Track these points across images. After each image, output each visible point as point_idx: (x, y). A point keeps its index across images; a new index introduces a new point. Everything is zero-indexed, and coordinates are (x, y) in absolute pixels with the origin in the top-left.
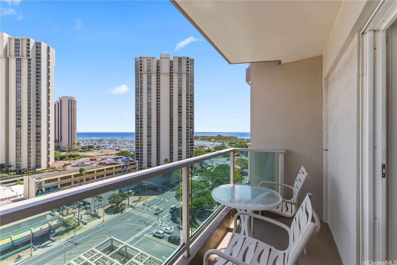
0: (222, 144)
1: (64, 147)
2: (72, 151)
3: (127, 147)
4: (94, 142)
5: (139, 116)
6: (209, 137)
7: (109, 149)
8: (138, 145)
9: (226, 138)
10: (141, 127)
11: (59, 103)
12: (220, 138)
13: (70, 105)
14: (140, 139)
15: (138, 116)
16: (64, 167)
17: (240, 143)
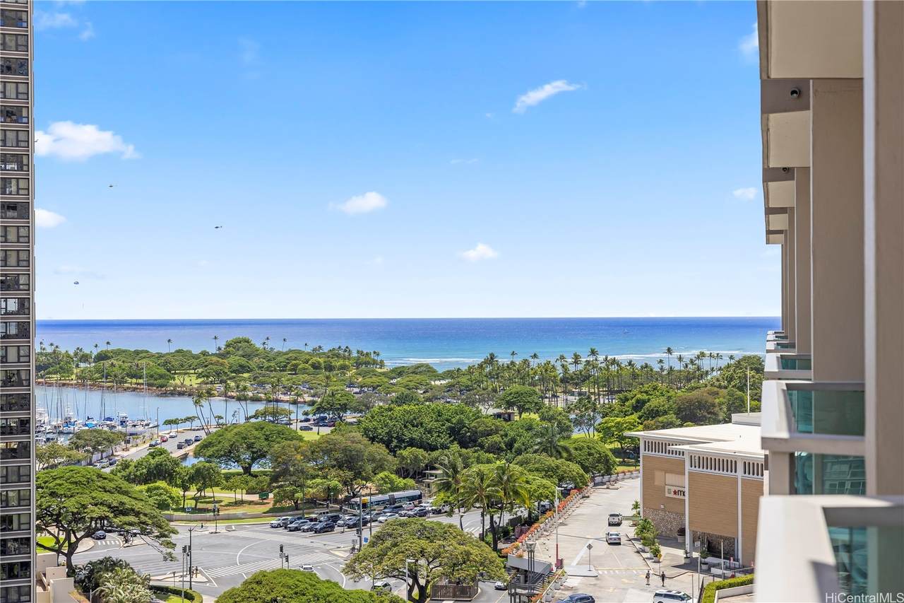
0: (264, 414)
6: (160, 356)
9: (291, 363)
12: (243, 369)
17: (402, 400)
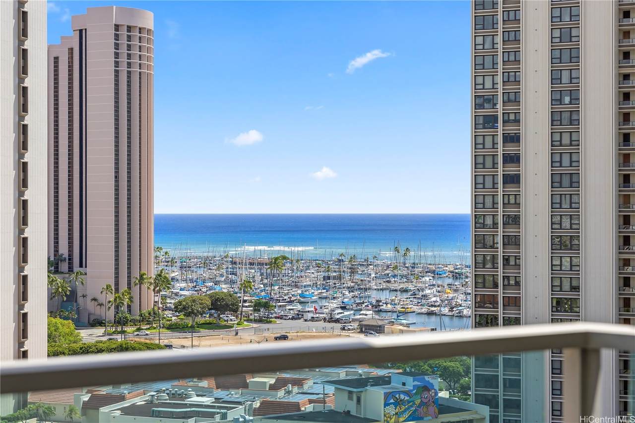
1: (95, 300)
2: (134, 322)
3: (430, 314)
4: (244, 274)
5: (500, 106)
7: (322, 324)
8: (492, 301)
10: (513, 180)
11: (71, 50)
13: (123, 59)
14: (506, 260)
15: (491, 101)
16: (91, 412)
